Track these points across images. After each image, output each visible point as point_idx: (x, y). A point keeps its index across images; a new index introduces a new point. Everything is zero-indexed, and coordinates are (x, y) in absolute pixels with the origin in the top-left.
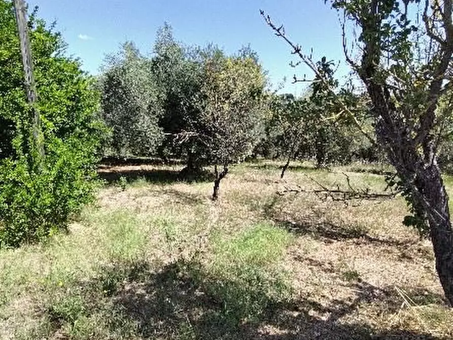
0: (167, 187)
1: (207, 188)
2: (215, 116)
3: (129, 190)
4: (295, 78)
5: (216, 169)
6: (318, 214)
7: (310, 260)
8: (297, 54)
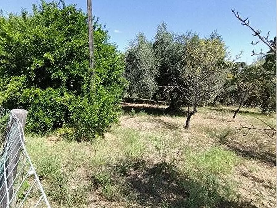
0: (158, 118)
1: (182, 120)
2: (190, 76)
3: (136, 118)
4: (253, 52)
5: (189, 109)
6: (261, 146)
7: (253, 177)
8: (257, 36)
